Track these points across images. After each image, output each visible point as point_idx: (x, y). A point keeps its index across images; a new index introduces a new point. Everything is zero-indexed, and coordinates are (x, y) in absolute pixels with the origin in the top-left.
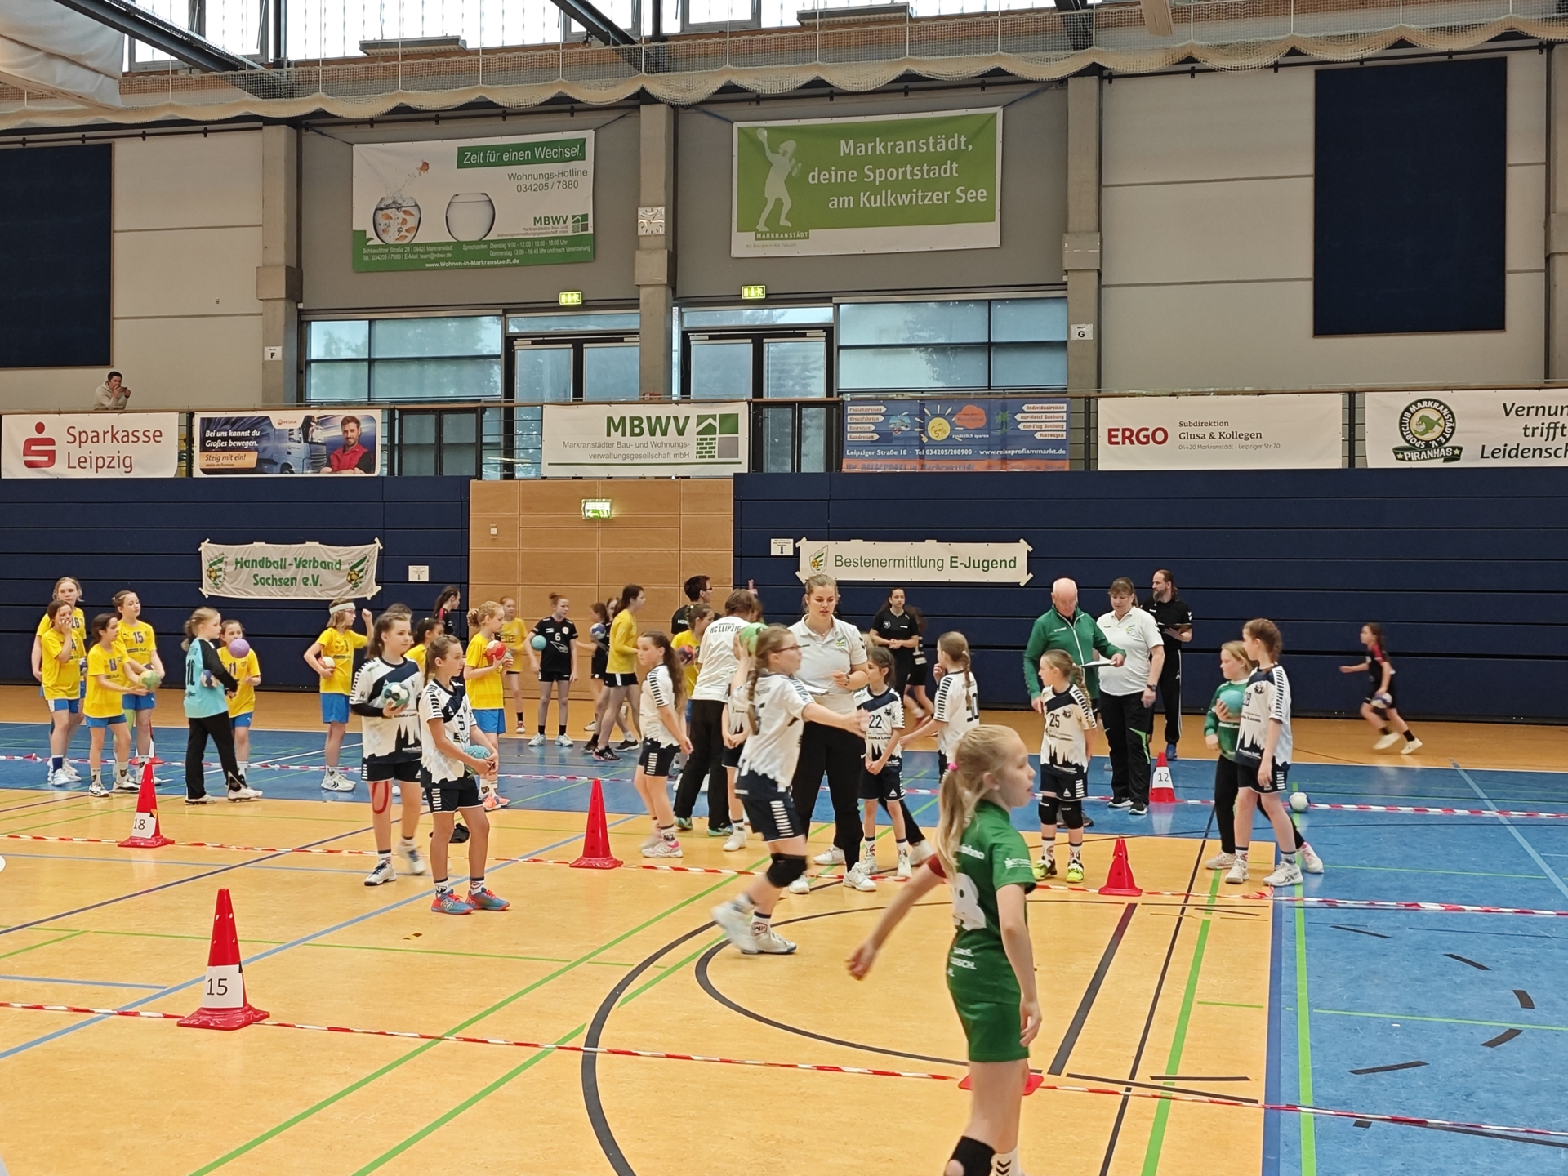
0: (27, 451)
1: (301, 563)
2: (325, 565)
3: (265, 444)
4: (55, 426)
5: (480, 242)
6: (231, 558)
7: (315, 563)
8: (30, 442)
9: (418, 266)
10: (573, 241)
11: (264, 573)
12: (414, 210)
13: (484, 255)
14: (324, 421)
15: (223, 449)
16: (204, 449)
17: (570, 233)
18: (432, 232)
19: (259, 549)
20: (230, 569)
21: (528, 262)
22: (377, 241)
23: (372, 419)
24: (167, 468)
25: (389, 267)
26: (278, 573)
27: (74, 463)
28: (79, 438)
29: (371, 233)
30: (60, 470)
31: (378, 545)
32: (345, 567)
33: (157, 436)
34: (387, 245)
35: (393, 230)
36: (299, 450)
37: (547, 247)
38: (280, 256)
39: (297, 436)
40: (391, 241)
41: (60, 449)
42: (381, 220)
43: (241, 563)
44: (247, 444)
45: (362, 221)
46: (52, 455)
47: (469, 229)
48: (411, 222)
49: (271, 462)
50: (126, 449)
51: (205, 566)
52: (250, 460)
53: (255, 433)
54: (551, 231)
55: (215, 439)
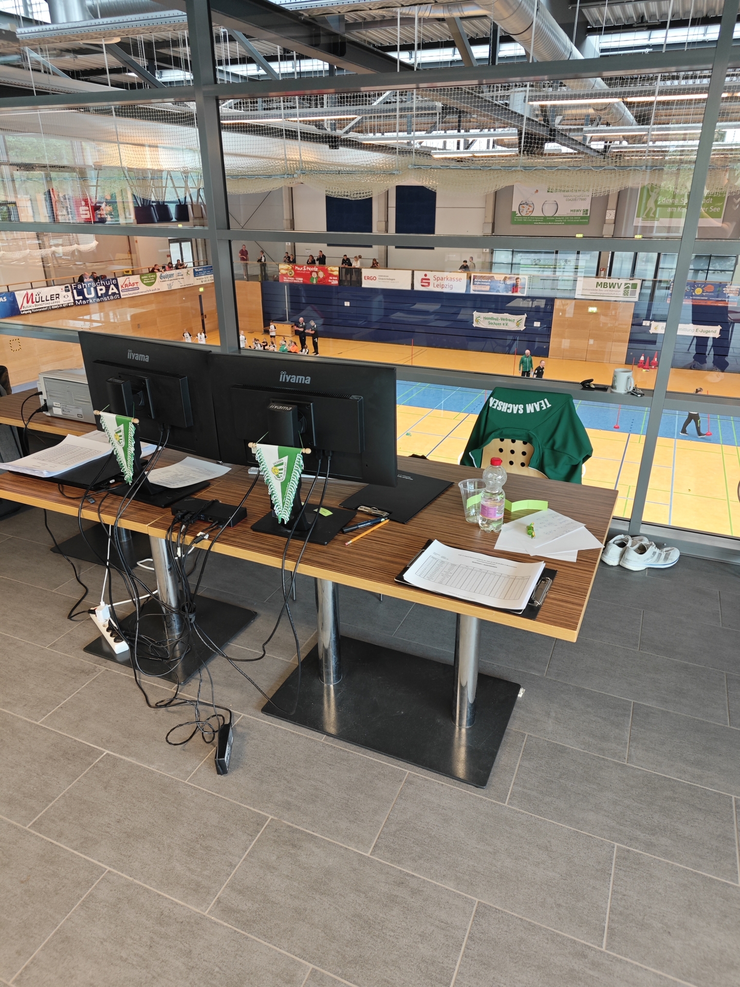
0: (422, 282)
1: (502, 319)
2: (510, 320)
3: (492, 284)
4: (430, 275)
5: (552, 217)
6: (482, 317)
7: (507, 320)
8: (423, 279)
9: (531, 223)
10: (582, 218)
11: (492, 321)
12: (532, 205)
13: (553, 221)
14: (510, 278)
15: (480, 285)
16: (474, 284)
17: (581, 215)
18: (537, 213)
19: (491, 314)
20: (482, 319)
21: (567, 223)
22: (519, 215)
23: (525, 278)
24: (462, 290)
25: (523, 223)
26: (496, 322)
27: (435, 286)
28: (437, 279)
29: (517, 212)
30: (431, 288)
31: (525, 316)
32: (516, 321)
33: (460, 279)
34: (522, 216)
35: (525, 211)
36: (502, 286)
37: (574, 219)
38: (490, 220)
39: (502, 282)
40: (524, 215)
41: (431, 282)
42: (521, 208)
43: (485, 318)
44: (487, 284)
45: (515, 208)
46: (429, 283)
47: (549, 213)
48: (531, 209)
49: (493, 289)
50: (451, 283)
51: (474, 319)
52: (488, 288)
53: (489, 281)
54: (575, 214)
55: (477, 282)
